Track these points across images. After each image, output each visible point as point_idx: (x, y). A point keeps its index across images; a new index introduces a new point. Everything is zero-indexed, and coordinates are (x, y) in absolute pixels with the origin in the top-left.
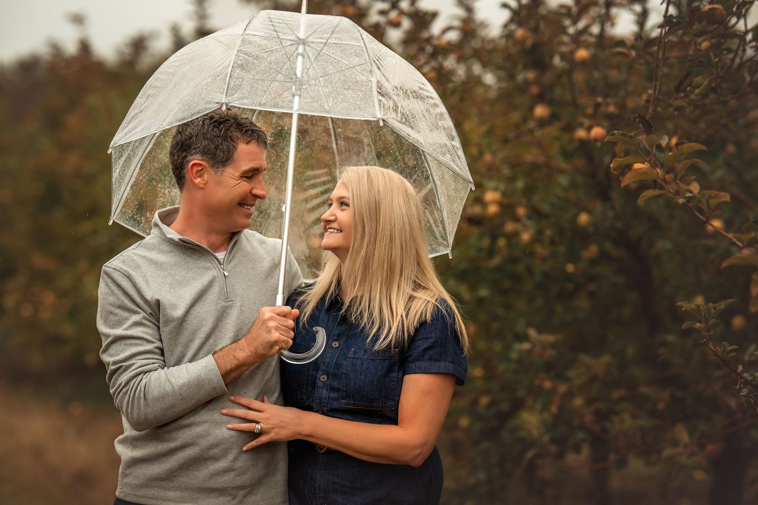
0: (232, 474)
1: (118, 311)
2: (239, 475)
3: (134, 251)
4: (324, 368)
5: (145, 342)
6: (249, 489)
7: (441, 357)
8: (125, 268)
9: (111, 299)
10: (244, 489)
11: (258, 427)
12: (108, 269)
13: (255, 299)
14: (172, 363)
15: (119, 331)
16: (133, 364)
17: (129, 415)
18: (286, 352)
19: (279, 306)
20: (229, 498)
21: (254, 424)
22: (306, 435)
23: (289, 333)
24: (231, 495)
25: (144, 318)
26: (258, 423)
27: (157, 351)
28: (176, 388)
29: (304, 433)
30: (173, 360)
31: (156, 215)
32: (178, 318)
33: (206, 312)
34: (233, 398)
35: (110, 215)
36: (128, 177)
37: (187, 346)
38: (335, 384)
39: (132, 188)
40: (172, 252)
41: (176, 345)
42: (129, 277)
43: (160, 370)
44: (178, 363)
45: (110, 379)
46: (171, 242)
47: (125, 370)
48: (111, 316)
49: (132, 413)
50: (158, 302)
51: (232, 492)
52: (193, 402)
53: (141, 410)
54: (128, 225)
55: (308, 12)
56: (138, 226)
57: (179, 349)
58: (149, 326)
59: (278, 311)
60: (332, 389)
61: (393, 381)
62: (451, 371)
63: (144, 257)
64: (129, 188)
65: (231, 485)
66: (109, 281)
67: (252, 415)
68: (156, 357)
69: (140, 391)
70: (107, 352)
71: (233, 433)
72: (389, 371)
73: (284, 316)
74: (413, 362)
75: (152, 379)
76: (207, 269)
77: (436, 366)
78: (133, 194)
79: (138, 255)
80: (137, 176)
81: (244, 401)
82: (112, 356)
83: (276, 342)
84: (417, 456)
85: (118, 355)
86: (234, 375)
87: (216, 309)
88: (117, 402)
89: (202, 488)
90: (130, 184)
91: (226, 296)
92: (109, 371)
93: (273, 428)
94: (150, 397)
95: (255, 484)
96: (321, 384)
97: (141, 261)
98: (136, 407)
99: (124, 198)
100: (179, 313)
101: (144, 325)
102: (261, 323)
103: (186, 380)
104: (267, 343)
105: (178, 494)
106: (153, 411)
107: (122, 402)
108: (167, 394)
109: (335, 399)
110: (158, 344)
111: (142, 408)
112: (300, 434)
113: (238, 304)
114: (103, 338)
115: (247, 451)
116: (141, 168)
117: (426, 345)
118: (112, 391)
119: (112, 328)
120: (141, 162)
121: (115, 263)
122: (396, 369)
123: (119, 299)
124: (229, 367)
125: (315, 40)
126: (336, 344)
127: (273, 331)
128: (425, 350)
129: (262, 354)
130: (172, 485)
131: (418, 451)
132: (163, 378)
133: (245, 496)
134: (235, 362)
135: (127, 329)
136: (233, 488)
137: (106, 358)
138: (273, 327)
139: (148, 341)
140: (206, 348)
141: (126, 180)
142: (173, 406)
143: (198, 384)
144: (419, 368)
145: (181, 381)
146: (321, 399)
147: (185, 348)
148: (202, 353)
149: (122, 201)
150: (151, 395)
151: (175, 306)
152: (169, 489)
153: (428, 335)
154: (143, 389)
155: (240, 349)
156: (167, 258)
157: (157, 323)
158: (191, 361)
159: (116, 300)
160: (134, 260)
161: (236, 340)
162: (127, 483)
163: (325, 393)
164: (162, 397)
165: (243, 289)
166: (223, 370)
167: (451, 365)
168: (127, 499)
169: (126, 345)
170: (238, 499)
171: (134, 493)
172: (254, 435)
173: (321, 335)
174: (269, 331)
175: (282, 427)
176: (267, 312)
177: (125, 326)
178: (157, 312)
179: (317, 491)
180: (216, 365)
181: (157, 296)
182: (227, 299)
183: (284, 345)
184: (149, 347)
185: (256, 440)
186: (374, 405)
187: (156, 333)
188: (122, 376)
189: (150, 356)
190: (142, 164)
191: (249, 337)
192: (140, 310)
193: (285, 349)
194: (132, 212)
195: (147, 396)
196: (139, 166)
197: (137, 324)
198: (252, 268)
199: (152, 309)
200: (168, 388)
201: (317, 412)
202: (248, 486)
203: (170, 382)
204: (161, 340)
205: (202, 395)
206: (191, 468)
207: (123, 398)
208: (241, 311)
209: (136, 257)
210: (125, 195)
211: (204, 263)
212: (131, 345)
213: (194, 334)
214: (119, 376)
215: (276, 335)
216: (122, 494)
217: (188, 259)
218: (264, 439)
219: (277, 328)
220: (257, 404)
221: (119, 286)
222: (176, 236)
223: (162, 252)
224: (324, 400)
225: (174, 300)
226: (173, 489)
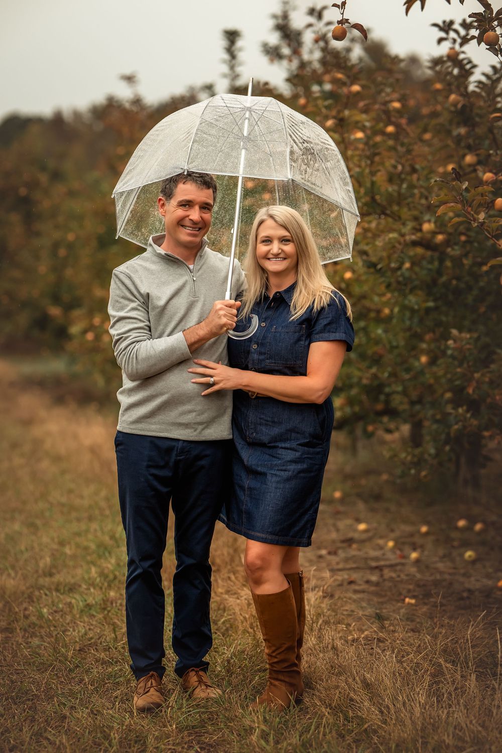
0: (194, 414)
1: (122, 300)
2: (199, 415)
3: (136, 262)
4: (256, 340)
5: (138, 321)
6: (205, 425)
7: (336, 329)
8: (127, 271)
9: (118, 292)
10: (202, 424)
11: (212, 379)
12: (116, 272)
13: (214, 297)
14: (156, 336)
15: (122, 314)
16: (130, 336)
17: (126, 370)
18: (231, 332)
19: (227, 300)
20: (192, 430)
21: (209, 378)
22: (245, 386)
23: (233, 318)
24: (193, 428)
25: (139, 305)
26: (212, 377)
27: (147, 328)
28: (157, 353)
29: (244, 384)
30: (157, 335)
31: (151, 238)
32: (161, 306)
33: (181, 303)
34: (196, 361)
35: (117, 232)
36: (128, 205)
37: (166, 326)
38: (263, 350)
39: (131, 212)
40: (160, 262)
41: (159, 325)
42: (130, 278)
43: (148, 340)
44: (160, 337)
45: (115, 346)
46: (159, 256)
47: (125, 340)
48: (117, 303)
49: (128, 368)
50: (148, 294)
51: (194, 426)
52: (168, 362)
53: (133, 366)
54: (128, 238)
55: (252, 95)
56: (136, 238)
57: (161, 327)
58: (141, 311)
59: (226, 304)
60: (261, 353)
61: (301, 347)
62: (343, 339)
63: (141, 265)
64: (129, 213)
65: (193, 422)
66: (117, 280)
67: (208, 371)
68: (146, 332)
69: (134, 353)
70: (114, 328)
71: (195, 385)
72: (299, 340)
73: (230, 307)
74: (317, 334)
75: (142, 346)
76: (182, 275)
77: (333, 336)
78: (133, 216)
79: (137, 264)
80: (135, 204)
81: (204, 362)
82: (116, 330)
83: (224, 325)
84: (320, 396)
85: (120, 329)
86: (196, 346)
87: (187, 302)
88: (119, 361)
89: (174, 423)
90: (130, 210)
91: (194, 294)
92: (114, 341)
93: (223, 380)
94: (140, 358)
95: (210, 422)
96: (253, 350)
97: (138, 268)
98: (130, 364)
99: (126, 220)
100: (162, 303)
101: (139, 310)
102: (214, 312)
103: (164, 348)
104: (218, 325)
105: (158, 426)
106: (142, 367)
107: (121, 361)
108: (151, 356)
109: (263, 360)
110: (147, 323)
111: (134, 365)
112: (241, 385)
113: (202, 299)
114: (111, 319)
115: (204, 396)
116: (137, 198)
117: (325, 322)
118: (115, 354)
119: (118, 312)
120: (138, 194)
121: (121, 270)
122: (304, 339)
123: (122, 292)
124: (193, 340)
125: (258, 108)
126: (263, 324)
127: (222, 317)
128: (326, 325)
129: (215, 332)
130: (154, 421)
131: (321, 393)
132: (149, 346)
133: (203, 429)
134: (197, 337)
135: (127, 312)
136: (195, 423)
137: (112, 332)
138: (222, 315)
139: (140, 320)
140: (179, 328)
141: (127, 208)
142: (155, 365)
143: (172, 350)
144: (322, 338)
145: (161, 348)
146: (253, 361)
147: (165, 327)
148: (176, 331)
149: (125, 222)
150: (140, 357)
151: (159, 298)
152: (152, 424)
153: (327, 316)
154: (135, 352)
155: (201, 329)
156: (156, 267)
157: (147, 309)
158: (169, 336)
159: (121, 293)
160: (134, 267)
161: (199, 323)
162: (125, 420)
163: (256, 356)
164: (148, 358)
165: (207, 290)
166: (189, 342)
167: (344, 335)
168: (125, 431)
169: (126, 323)
170: (198, 431)
171: (129, 427)
172: (209, 385)
173: (255, 320)
174: (220, 318)
175: (228, 380)
176: (219, 304)
177: (126, 310)
178: (147, 301)
179: (250, 424)
180: (184, 338)
181: (148, 291)
182: (195, 296)
183: (229, 327)
184: (141, 325)
185: (211, 388)
186: (288, 363)
187: (146, 316)
188: (122, 344)
189: (142, 331)
190: (139, 196)
191: (207, 320)
192: (136, 300)
193: (231, 329)
194: (132, 229)
195: (138, 358)
196: (136, 197)
197: (134, 309)
198: (214, 276)
199: (144, 300)
200: (152, 353)
201: (251, 370)
202: (205, 423)
203: (153, 348)
204: (149, 321)
205: (174, 358)
206: (166, 409)
207: (122, 358)
208: (204, 305)
209: (135, 265)
210: (127, 218)
211: (180, 271)
212: (129, 323)
213: (171, 318)
214: (120, 344)
215: (224, 320)
216: (121, 428)
217: (170, 267)
218: (216, 388)
219: (225, 316)
220: (212, 364)
221: (123, 283)
222: (163, 252)
223: (153, 262)
224: (255, 361)
225: (159, 294)
226: (155, 423)
